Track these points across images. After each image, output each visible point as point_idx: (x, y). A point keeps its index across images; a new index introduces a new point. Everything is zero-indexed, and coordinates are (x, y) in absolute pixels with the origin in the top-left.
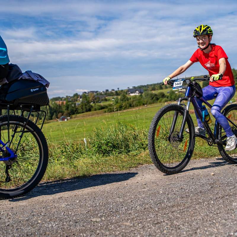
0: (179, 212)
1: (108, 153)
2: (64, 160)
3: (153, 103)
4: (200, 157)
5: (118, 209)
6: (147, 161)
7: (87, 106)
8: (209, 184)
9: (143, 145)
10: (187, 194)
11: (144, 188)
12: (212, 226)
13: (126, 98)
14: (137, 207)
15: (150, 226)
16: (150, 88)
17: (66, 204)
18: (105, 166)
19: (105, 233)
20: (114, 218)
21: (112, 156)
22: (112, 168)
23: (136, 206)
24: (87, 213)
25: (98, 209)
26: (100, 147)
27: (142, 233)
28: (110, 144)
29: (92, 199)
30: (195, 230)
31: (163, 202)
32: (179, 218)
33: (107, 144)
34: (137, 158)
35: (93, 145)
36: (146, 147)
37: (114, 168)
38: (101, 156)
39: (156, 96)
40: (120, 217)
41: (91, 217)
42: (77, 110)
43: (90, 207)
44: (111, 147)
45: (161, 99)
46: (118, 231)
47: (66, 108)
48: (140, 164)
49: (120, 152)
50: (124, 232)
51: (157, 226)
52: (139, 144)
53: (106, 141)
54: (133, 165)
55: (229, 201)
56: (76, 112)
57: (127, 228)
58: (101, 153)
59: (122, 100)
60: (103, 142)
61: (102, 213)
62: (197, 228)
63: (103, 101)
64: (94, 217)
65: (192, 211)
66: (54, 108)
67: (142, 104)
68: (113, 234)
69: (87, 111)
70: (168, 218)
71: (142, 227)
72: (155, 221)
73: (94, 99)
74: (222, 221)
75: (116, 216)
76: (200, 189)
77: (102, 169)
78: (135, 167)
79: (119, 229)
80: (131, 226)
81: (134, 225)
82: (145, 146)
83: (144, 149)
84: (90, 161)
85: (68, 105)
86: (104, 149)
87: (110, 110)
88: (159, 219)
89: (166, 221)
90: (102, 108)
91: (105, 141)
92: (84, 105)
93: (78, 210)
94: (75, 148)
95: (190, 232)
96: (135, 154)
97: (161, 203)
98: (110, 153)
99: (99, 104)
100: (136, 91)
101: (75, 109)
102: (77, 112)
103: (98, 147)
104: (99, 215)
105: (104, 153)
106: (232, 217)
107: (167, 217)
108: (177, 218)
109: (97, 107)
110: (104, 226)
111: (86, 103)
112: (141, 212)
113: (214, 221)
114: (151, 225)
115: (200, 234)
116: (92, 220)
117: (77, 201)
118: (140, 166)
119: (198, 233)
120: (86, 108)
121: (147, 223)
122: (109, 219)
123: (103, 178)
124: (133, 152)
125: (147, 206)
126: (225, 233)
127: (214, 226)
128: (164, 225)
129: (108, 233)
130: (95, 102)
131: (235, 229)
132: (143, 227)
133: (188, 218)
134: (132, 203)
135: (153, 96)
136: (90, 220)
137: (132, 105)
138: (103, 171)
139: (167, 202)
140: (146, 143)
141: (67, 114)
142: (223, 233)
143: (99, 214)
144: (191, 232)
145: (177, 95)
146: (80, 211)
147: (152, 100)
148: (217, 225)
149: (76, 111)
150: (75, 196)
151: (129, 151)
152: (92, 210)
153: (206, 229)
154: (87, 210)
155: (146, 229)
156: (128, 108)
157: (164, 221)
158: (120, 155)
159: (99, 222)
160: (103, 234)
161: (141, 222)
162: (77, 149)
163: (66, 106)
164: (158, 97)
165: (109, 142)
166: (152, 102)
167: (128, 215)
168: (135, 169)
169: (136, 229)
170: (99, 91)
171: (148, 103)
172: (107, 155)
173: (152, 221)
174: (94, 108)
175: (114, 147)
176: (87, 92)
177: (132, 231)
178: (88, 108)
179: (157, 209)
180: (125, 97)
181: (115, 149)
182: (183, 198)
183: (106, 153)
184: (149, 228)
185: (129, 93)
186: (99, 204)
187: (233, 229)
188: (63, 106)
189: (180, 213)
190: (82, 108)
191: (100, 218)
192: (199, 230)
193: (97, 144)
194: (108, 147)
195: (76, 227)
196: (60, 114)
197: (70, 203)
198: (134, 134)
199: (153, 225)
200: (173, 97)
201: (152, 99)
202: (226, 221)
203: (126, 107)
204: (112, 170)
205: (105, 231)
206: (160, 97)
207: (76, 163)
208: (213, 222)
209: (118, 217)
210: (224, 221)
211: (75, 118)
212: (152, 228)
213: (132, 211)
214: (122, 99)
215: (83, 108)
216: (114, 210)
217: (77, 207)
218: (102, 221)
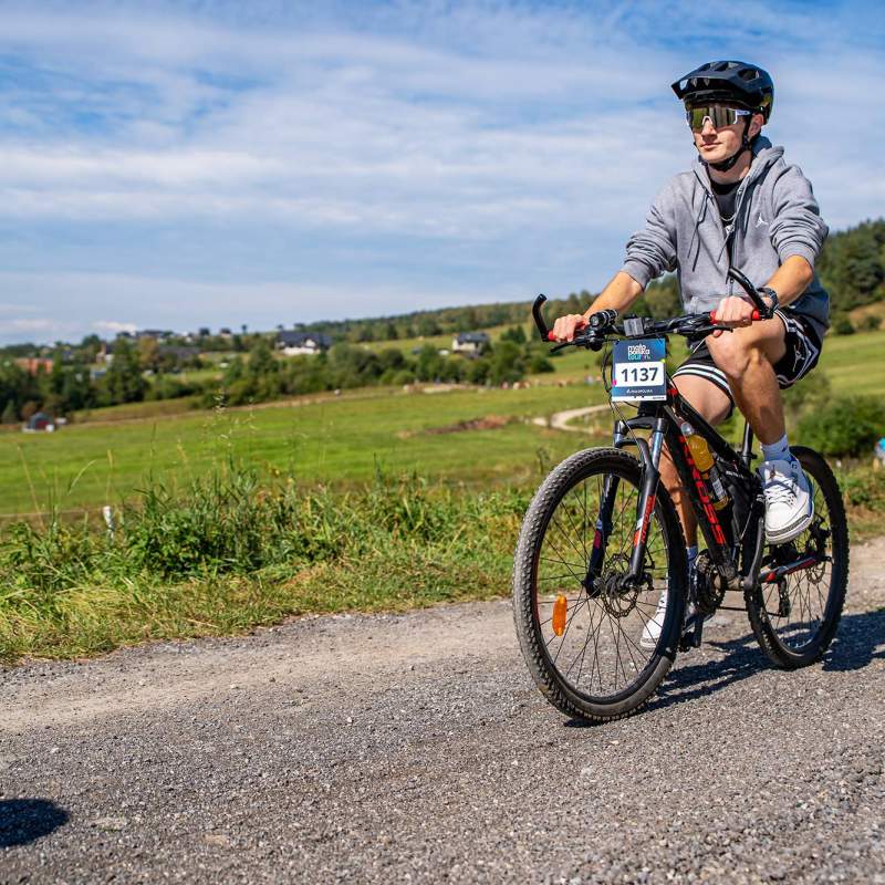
0: (400, 796)
1: (183, 569)
2: (21, 591)
3: (363, 384)
4: (496, 594)
5: (196, 782)
6: (315, 603)
7: (130, 384)
8: (514, 696)
9: (306, 543)
10: (438, 731)
11: (294, 704)
12: (501, 853)
13: (269, 362)
14: (260, 775)
15: (295, 850)
16: (355, 334)
17: (13, 758)
18: (165, 618)
19: (136, 876)
20: (177, 815)
21: (195, 582)
22: (192, 624)
23: (259, 771)
24: (82, 794)
25: (124, 782)
26: (155, 547)
27: (265, 874)
28: (193, 539)
29: (108, 742)
30: (445, 866)
31: (354, 758)
32: (399, 819)
33: (180, 539)
34: (282, 590)
35: (132, 538)
36: (317, 553)
37: (200, 624)
38: (156, 579)
39: (372, 363)
40: (196, 812)
41: (94, 814)
42: (94, 393)
43: (96, 773)
44: (194, 547)
45: (389, 371)
46: (183, 865)
47: (52, 385)
48: (290, 612)
49: (224, 568)
50: (203, 871)
51: (320, 848)
52: (293, 540)
53: (177, 528)
54: (267, 618)
55: (569, 759)
56: (90, 401)
57: (216, 856)
58: (159, 569)
59: (257, 369)
60: (166, 528)
61: (137, 798)
62: (453, 859)
63: (188, 369)
64: (105, 811)
65: (444, 794)
66: (9, 381)
67: (324, 387)
68: (164, 876)
69: (128, 400)
70: (360, 822)
71: (268, 852)
72: (317, 829)
73: (156, 357)
74: (537, 833)
75: (185, 808)
76: (484, 714)
77: (156, 627)
78: (274, 624)
79: (188, 859)
80: (231, 850)
81: (240, 845)
82: (313, 547)
83: (311, 557)
84: (114, 596)
85: (63, 375)
86: (170, 555)
88: (330, 821)
89: (351, 832)
90: (184, 392)
91: (176, 525)
92: (119, 378)
93: (53, 782)
94: (68, 545)
95: (427, 874)
96: (278, 575)
97: (344, 761)
98: (189, 570)
99: (174, 377)
100: (305, 340)
101: (84, 391)
102: (94, 402)
103: (146, 547)
104: (124, 805)
105: (169, 569)
106: (569, 819)
107: (357, 815)
108: (391, 822)
109: (164, 388)
110: (135, 847)
111: (127, 371)
112: (274, 794)
113: (512, 834)
114: (300, 846)
115: (459, 879)
116: (97, 822)
117: (54, 750)
118: (290, 621)
119: (454, 879)
121: (288, 839)
122: (157, 818)
123: (155, 662)
124: (271, 568)
125: (297, 773)
126: (541, 877)
127: (510, 851)
128: (344, 845)
129: (147, 875)
130: (161, 370)
131: (573, 862)
132: (271, 853)
133: (427, 820)
134: (247, 760)
135: (362, 362)
136: (90, 824)
137: (290, 388)
138: (161, 635)
139: (365, 758)
140: (319, 538)
141: (55, 407)
142: (534, 879)
143: (124, 799)
144: (431, 872)
145: (447, 363)
146: (58, 790)
147: (360, 376)
148: (520, 849)
149: (88, 397)
150: (48, 728)
151: (258, 564)
152: (101, 785)
153: (481, 862)
154: (82, 785)
155: (281, 860)
156: (275, 399)
157: (345, 832)
158: (224, 577)
159: (120, 831)
160: (127, 877)
161: (266, 833)
162: (74, 549)
163: (52, 377)
164: (382, 366)
165: (187, 530)
166: (359, 381)
167: (226, 805)
168: (271, 630)
169: (245, 862)
170: (176, 331)
171: (345, 384)
172: (179, 574)
173: (305, 831)
175: (206, 547)
176: (133, 334)
177: (232, 866)
178: (132, 389)
179: (328, 786)
180: (266, 359)
181: (209, 557)
182: (420, 743)
183: (174, 568)
184: (292, 858)
185: (283, 344)
186: (131, 760)
187: (567, 864)
188: (41, 377)
189: (402, 801)
190: (111, 389)
191: (127, 816)
192: (457, 866)
193: (147, 538)
194: (185, 546)
195: (37, 851)
196: (30, 405)
197: (24, 758)
198: (281, 503)
199: (305, 847)
200: (431, 368)
201: (361, 369)
202: (550, 834)
203: (268, 395)
204: (192, 633)
205: (138, 866)
206: (387, 368)
207: (62, 601)
208: (508, 838)
209: (192, 811)
210: (543, 832)
211: (83, 421)
212: (303, 857)
213: (243, 791)
214: (255, 365)
215: (115, 389)
216: (179, 787)
217: (48, 773)
218: (133, 826)
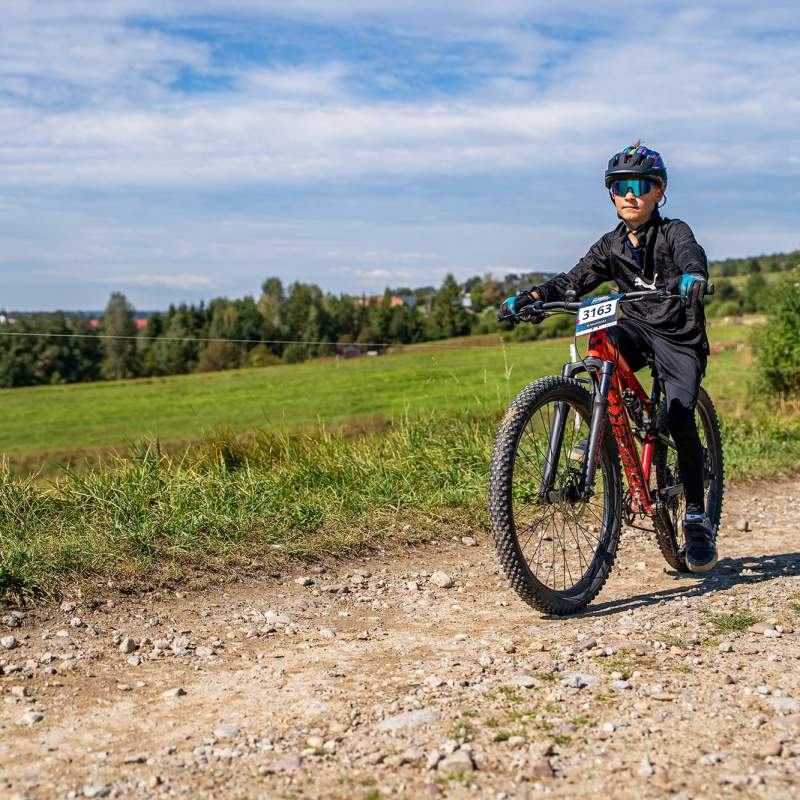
7: (457, 318)
42: (421, 327)
47: (381, 320)
56: (417, 335)
66: (337, 316)
69: (455, 334)
87: (524, 333)
101: (412, 325)
111: (471, 308)
120: (453, 323)
141: (368, 341)
149: (414, 332)
163: (380, 312)
174: (482, 323)
176: (519, 276)
178: (459, 324)
190: (439, 323)
196: (345, 338)
215: (444, 323)
